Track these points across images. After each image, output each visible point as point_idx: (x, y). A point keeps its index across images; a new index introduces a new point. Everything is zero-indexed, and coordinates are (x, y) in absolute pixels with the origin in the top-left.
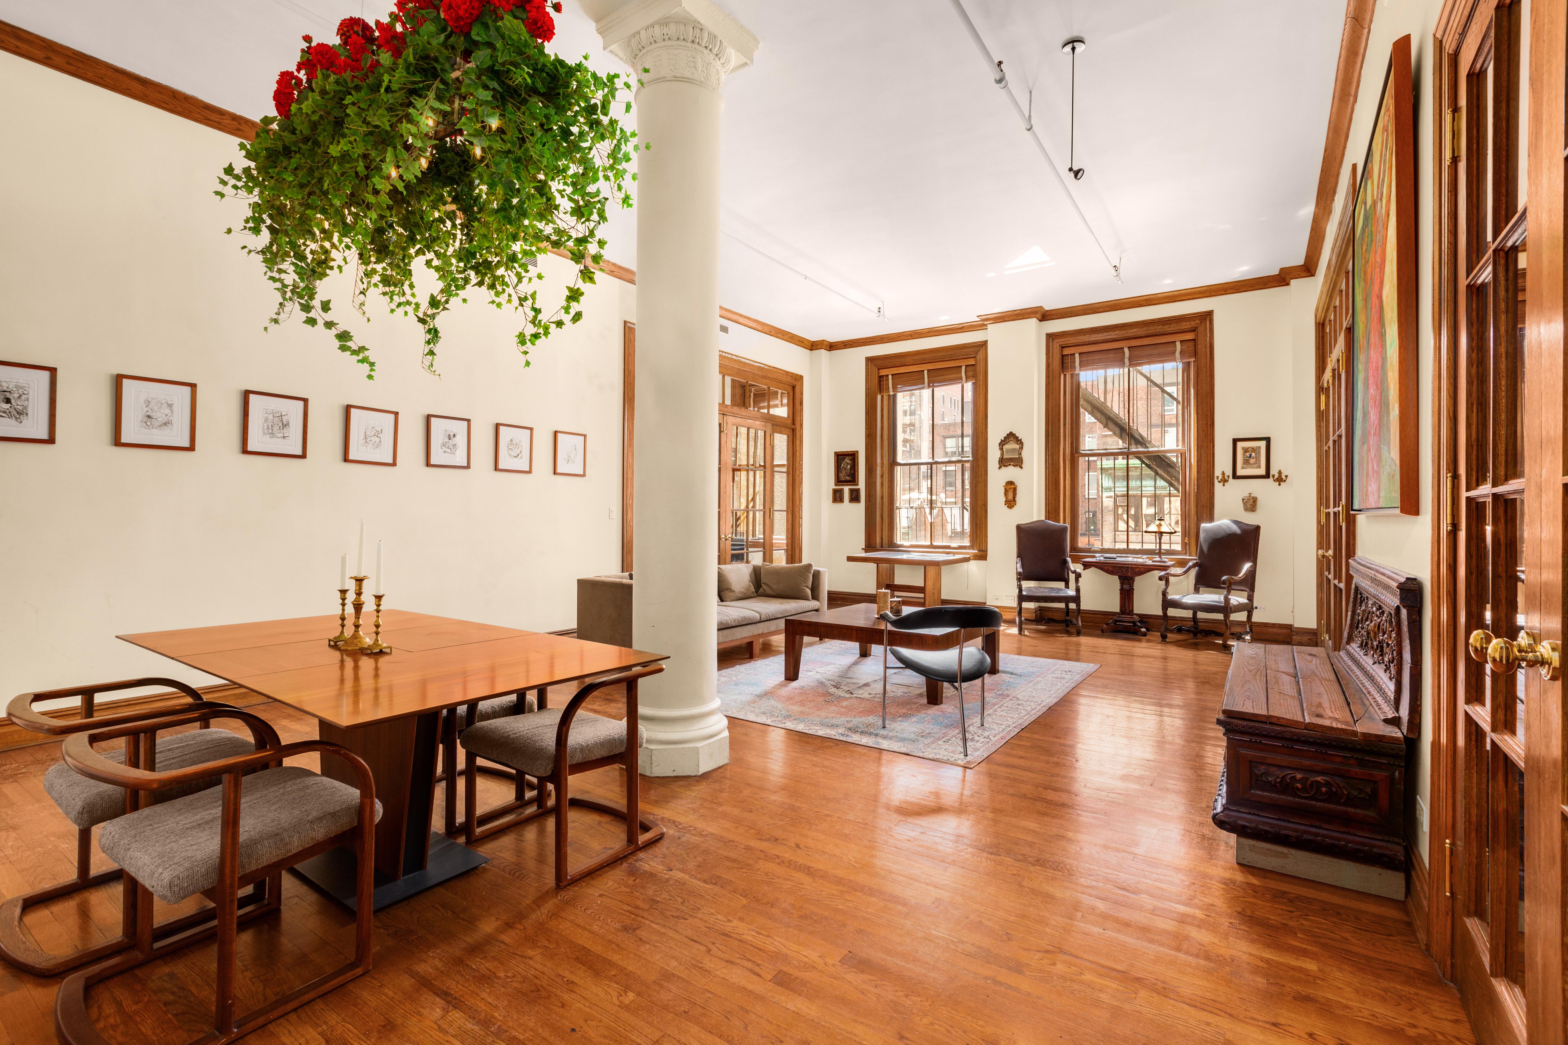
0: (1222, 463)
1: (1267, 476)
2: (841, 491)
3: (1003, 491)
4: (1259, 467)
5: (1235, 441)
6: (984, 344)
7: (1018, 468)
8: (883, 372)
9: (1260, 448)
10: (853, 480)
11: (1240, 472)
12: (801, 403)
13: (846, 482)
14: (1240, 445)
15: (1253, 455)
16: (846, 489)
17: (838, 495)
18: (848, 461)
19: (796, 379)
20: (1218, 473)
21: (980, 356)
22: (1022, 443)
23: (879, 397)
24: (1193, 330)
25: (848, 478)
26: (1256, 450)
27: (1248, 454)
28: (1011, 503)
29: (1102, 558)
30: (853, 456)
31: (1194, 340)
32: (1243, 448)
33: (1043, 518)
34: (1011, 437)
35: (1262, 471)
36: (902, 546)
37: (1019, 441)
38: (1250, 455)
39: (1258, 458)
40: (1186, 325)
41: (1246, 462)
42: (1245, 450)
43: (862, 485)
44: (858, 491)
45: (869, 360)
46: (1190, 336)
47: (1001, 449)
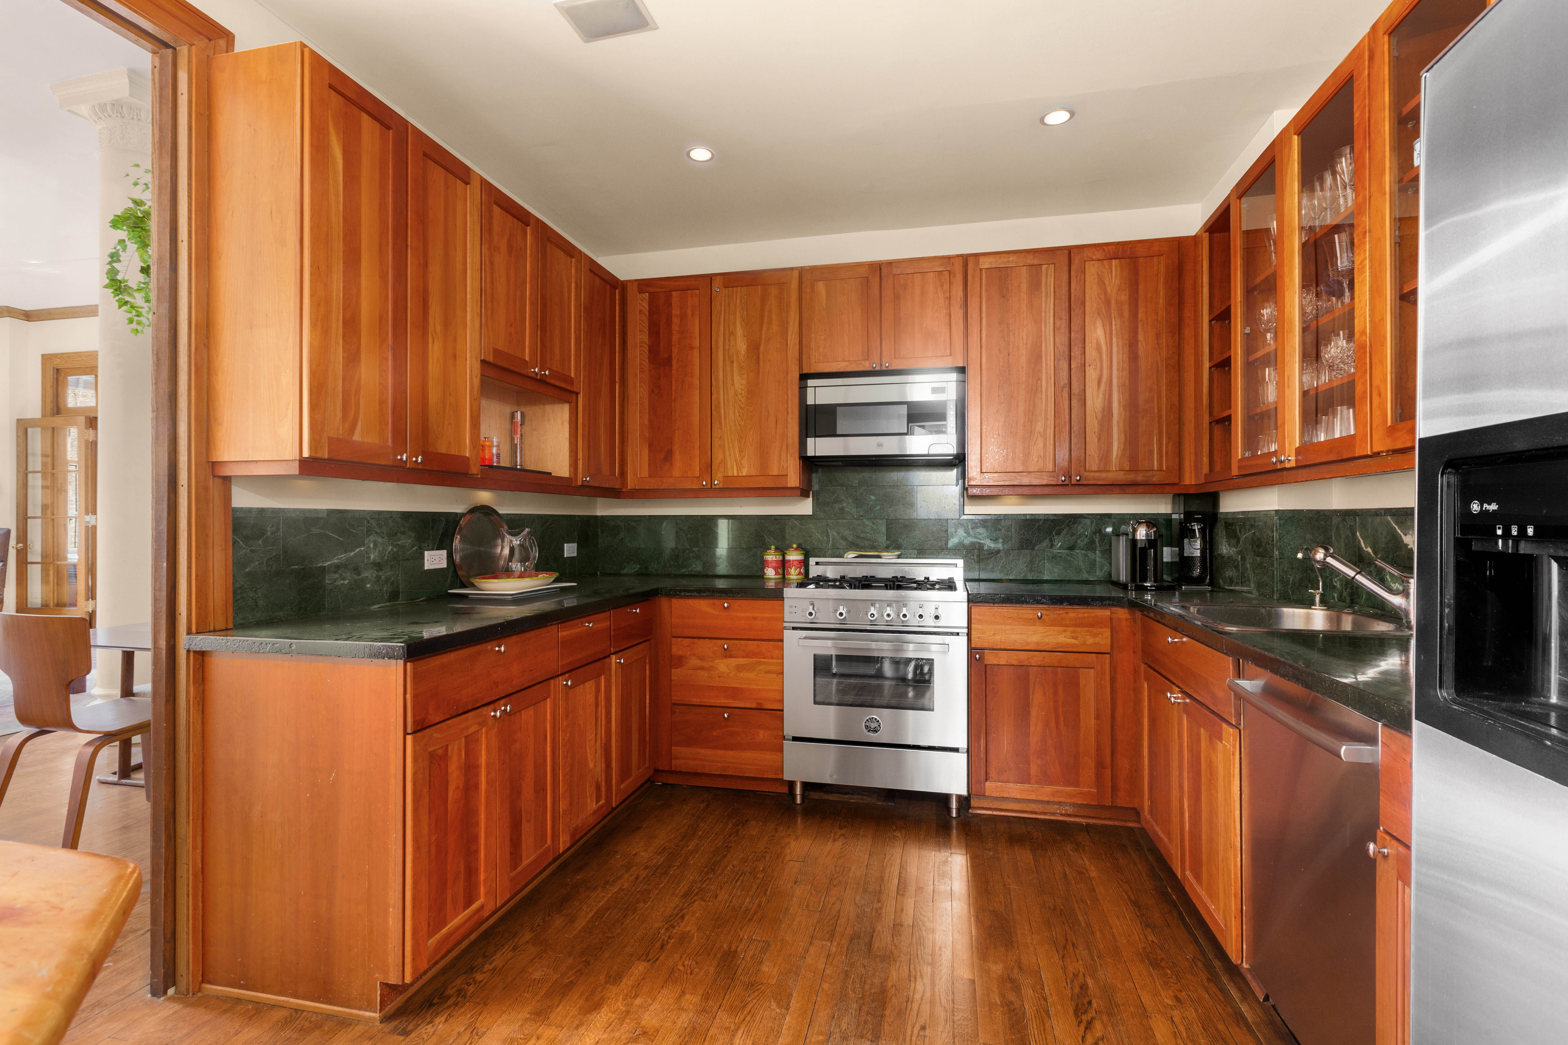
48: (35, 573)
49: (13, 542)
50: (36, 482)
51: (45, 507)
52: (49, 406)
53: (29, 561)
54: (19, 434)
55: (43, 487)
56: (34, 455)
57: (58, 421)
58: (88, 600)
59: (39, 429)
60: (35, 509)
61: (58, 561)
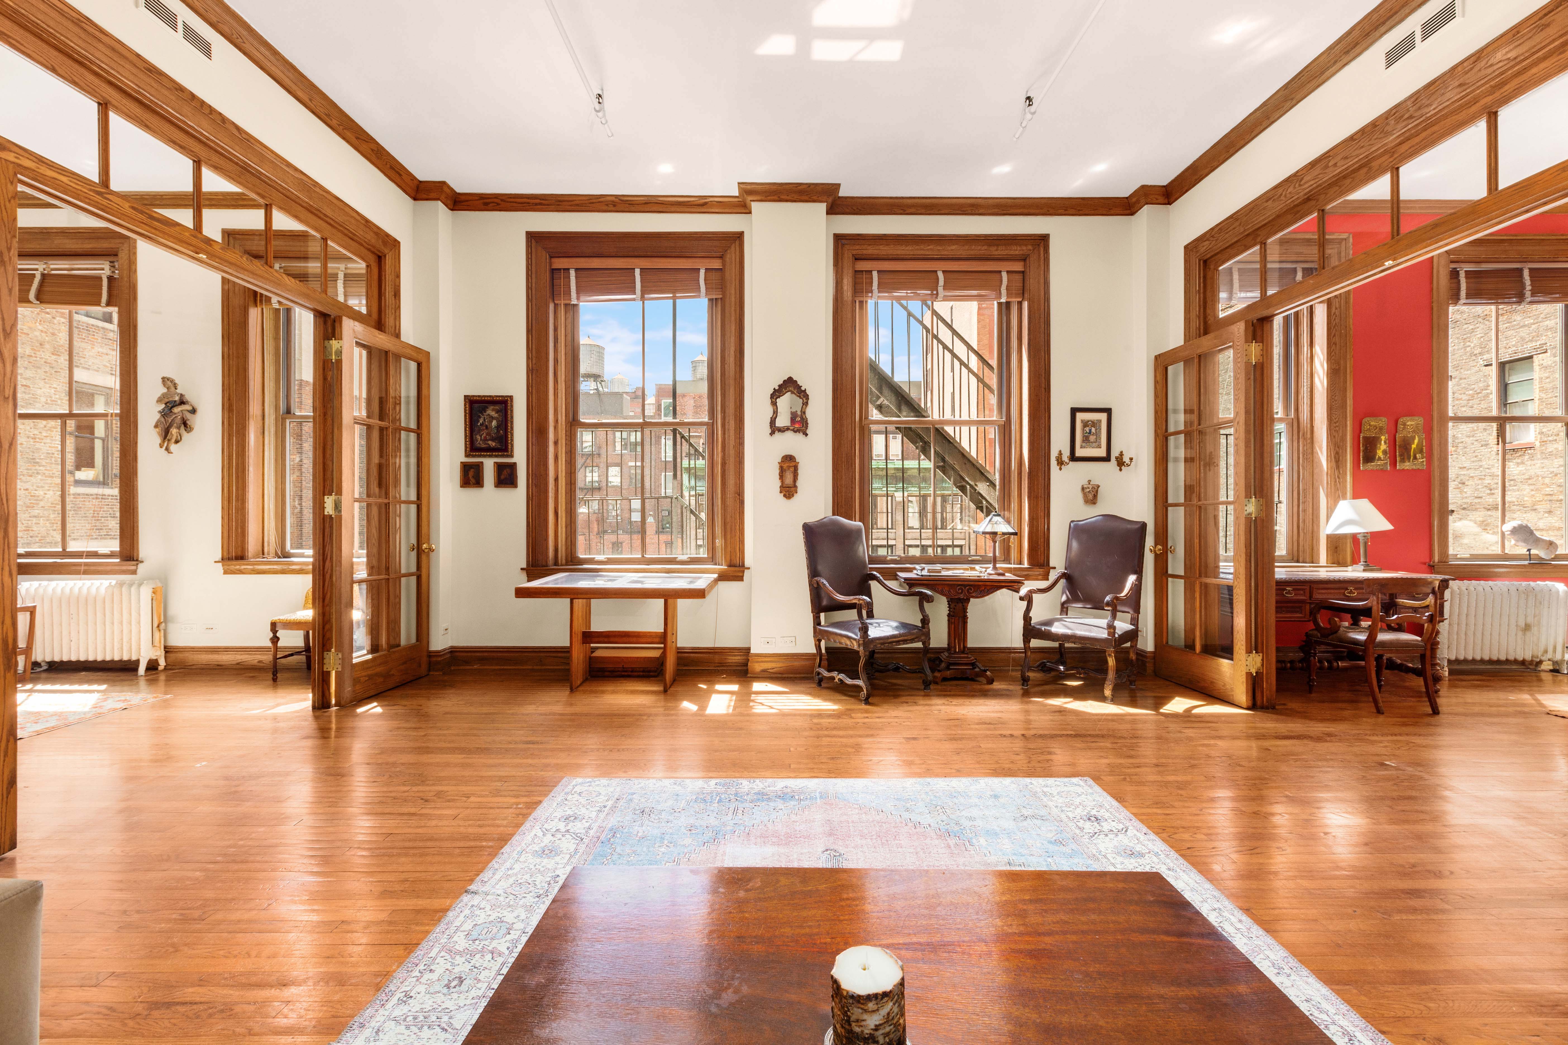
0: (1059, 441)
1: (1107, 459)
2: (478, 468)
3: (777, 471)
4: (1099, 447)
5: (1074, 411)
6: (738, 238)
7: (800, 436)
8: (559, 263)
9: (1100, 421)
10: (504, 446)
11: (1079, 452)
12: (397, 294)
13: (489, 451)
14: (1080, 416)
15: (1093, 430)
16: (489, 465)
17: (471, 473)
18: (493, 414)
19: (385, 243)
20: (1054, 454)
21: (732, 256)
22: (807, 397)
23: (552, 306)
24: (1024, 259)
25: (492, 444)
26: (1096, 424)
27: (1087, 429)
28: (789, 491)
29: (925, 573)
30: (504, 404)
31: (1023, 272)
32: (1082, 421)
33: (830, 513)
34: (790, 385)
35: (1102, 452)
36: (591, 561)
37: (803, 394)
38: (1090, 430)
39: (1098, 435)
40: (1016, 250)
41: (1086, 439)
42: (1085, 424)
43: (520, 455)
44: (513, 467)
45: (534, 238)
46: (1018, 266)
47: (774, 404)
48: (1177, 590)
49: (1150, 541)
50: (1177, 449)
51: (1189, 490)
52: (1195, 323)
53: (1170, 572)
54: (1158, 378)
55: (1186, 460)
56: (1175, 411)
57: (1206, 342)
58: (1251, 652)
59: (1181, 365)
60: (1176, 492)
61: (1206, 576)
